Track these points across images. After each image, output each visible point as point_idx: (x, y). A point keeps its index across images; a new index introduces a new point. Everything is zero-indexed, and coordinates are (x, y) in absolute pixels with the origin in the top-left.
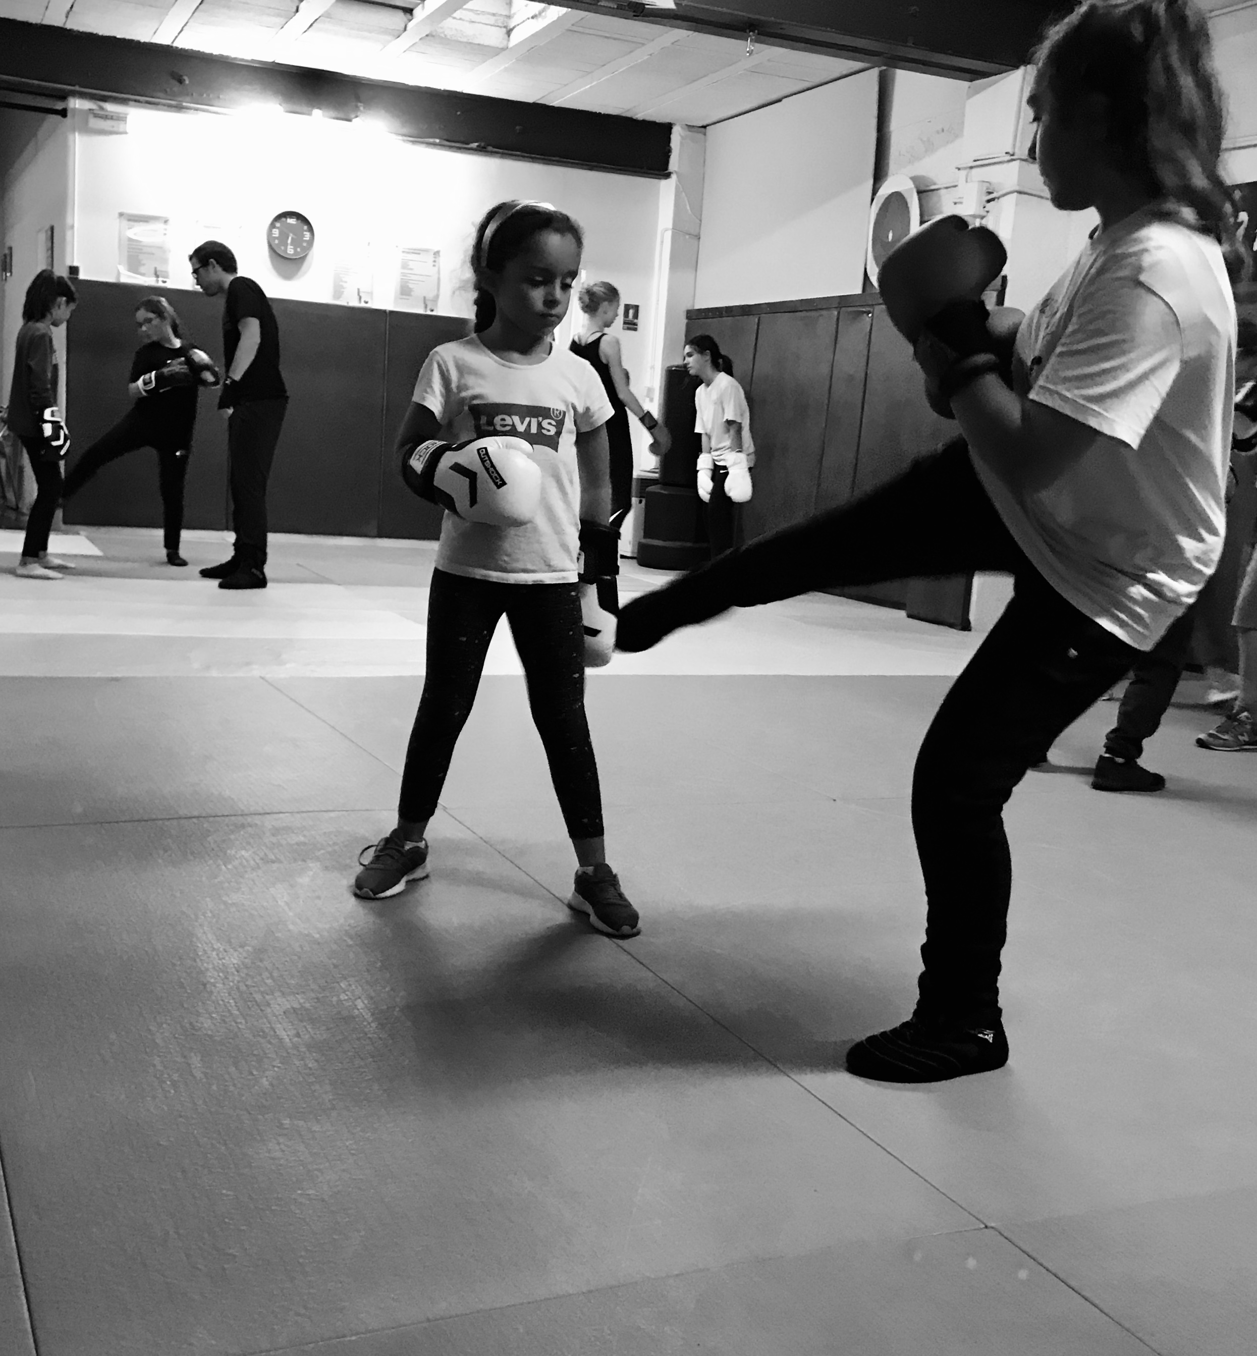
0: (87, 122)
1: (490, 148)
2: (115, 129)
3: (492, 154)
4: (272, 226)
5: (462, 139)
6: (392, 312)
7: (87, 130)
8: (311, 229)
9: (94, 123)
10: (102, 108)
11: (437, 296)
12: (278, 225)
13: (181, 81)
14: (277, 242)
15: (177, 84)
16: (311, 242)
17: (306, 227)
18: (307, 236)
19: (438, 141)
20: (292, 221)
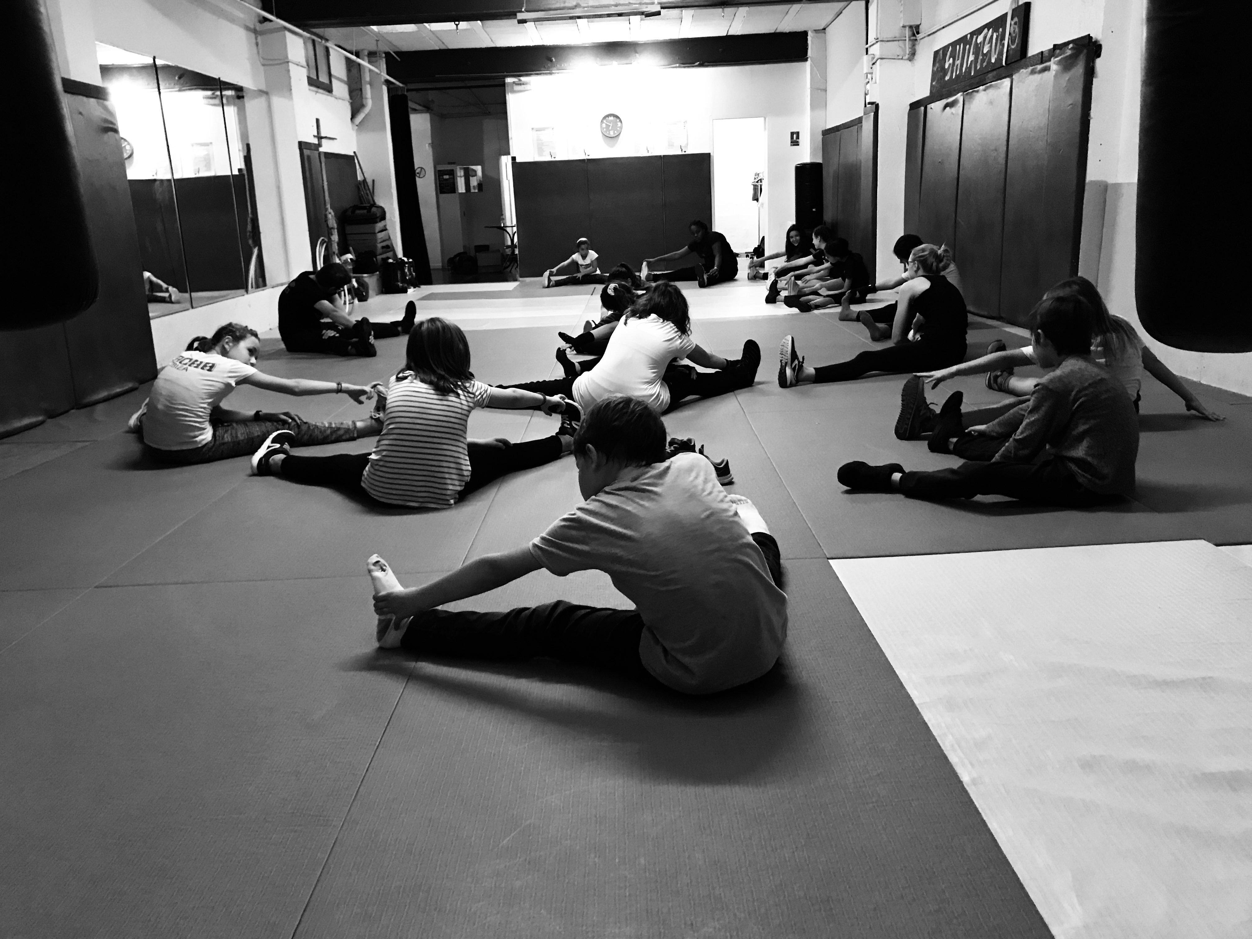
0: (513, 88)
1: (706, 64)
2: (526, 89)
3: (707, 66)
4: (602, 121)
5: (691, 61)
6: (664, 156)
7: (513, 92)
8: (621, 121)
9: (517, 88)
10: (520, 80)
11: (687, 144)
12: (605, 121)
13: (551, 61)
14: (605, 130)
15: (549, 62)
16: (621, 128)
17: (618, 120)
18: (619, 124)
19: (678, 65)
20: (611, 118)
